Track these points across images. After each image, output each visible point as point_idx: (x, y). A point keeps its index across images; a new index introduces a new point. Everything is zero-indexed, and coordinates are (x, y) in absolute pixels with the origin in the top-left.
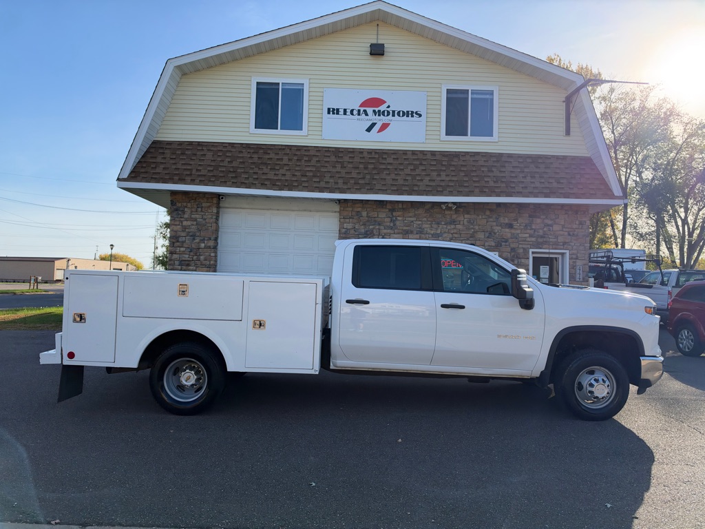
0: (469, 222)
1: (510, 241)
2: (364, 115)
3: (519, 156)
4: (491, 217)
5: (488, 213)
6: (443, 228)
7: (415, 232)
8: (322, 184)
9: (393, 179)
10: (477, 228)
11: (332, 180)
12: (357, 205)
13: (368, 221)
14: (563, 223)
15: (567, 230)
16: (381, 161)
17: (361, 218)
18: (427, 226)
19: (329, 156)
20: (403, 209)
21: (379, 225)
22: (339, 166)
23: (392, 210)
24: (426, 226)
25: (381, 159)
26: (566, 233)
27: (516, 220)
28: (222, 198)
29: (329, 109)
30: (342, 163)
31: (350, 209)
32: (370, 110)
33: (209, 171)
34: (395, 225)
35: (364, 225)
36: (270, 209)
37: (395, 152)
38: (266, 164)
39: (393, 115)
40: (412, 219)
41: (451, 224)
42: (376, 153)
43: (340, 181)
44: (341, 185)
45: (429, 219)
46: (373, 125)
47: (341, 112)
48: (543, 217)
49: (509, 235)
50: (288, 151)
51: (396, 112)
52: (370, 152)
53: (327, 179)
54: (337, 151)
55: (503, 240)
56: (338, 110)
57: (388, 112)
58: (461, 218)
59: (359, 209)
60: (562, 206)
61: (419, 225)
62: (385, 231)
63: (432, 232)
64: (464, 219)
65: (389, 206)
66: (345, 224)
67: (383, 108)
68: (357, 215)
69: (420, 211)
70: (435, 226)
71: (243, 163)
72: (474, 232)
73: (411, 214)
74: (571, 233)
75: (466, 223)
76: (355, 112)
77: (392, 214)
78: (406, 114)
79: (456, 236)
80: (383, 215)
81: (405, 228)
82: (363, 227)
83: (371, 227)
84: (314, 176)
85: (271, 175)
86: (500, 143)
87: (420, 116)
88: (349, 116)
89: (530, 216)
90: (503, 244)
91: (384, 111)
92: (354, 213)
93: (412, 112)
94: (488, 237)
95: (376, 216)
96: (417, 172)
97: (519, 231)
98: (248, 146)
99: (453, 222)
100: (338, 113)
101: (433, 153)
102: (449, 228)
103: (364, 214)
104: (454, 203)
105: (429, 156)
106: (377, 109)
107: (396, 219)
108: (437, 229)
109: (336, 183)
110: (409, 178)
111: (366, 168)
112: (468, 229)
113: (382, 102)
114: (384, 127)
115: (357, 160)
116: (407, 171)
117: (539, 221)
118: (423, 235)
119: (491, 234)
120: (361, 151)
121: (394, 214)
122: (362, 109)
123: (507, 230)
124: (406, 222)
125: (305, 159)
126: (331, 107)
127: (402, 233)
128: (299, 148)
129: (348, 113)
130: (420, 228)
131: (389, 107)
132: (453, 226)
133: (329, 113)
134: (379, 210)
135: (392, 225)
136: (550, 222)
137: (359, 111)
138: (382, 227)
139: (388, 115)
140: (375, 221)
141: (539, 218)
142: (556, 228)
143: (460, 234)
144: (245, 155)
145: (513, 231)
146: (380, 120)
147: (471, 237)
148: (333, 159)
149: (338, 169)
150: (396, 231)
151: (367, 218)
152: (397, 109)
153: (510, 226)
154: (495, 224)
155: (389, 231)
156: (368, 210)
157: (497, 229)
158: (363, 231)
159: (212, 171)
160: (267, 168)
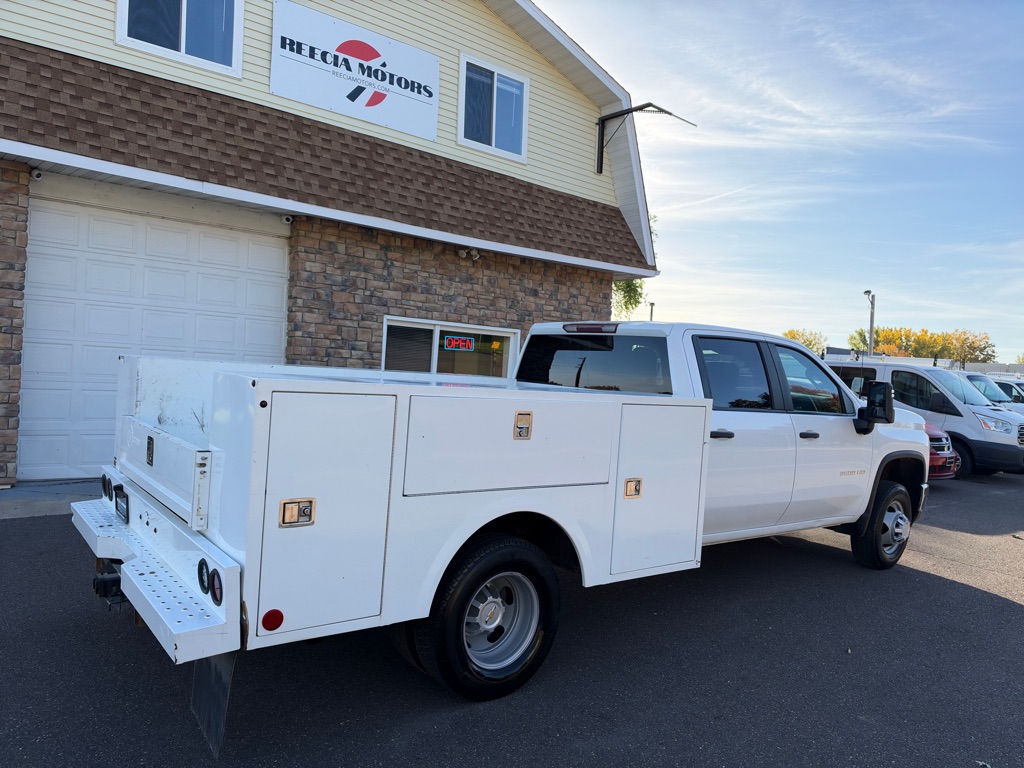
0: (489, 281)
1: (534, 314)
2: (343, 67)
3: (551, 193)
4: (515, 278)
5: (511, 270)
6: (456, 287)
7: (419, 290)
8: (282, 182)
9: (400, 196)
10: (498, 291)
11: (298, 178)
12: (329, 231)
13: (347, 262)
14: (587, 295)
15: (592, 304)
16: (376, 158)
17: (336, 255)
18: (437, 281)
19: (286, 130)
20: (403, 248)
21: (366, 271)
22: (307, 152)
23: (387, 248)
24: (435, 281)
25: (374, 154)
26: (590, 309)
27: (541, 285)
28: (39, 176)
29: (283, 39)
30: (312, 147)
31: (318, 236)
32: (354, 62)
33: (24, 107)
34: (390, 274)
35: (341, 268)
36: (148, 215)
37: (395, 148)
38: (160, 119)
39: (391, 83)
40: (415, 267)
41: (467, 282)
42: (365, 141)
43: (315, 182)
44: (315, 190)
45: (440, 271)
46: (358, 91)
47: (306, 51)
48: (569, 284)
49: (533, 306)
50: (204, 102)
51: (395, 78)
52: (358, 137)
53: (290, 173)
54: (299, 123)
55: (527, 313)
56: (300, 45)
57: (383, 74)
58: (479, 275)
59: (333, 239)
60: (589, 270)
61: (425, 278)
62: (376, 283)
63: (443, 293)
64: (482, 276)
65: (381, 240)
66: (308, 264)
67: (375, 64)
68: (330, 249)
69: (427, 256)
70: (447, 283)
71: (108, 106)
72: (495, 298)
73: (414, 259)
74: (595, 309)
75: (485, 283)
76: (330, 59)
77: (386, 255)
78: (411, 85)
79: (473, 301)
80: (371, 254)
81: (406, 282)
82: (339, 272)
83: (353, 274)
84: (265, 163)
85: (176, 144)
86: (528, 168)
87: (431, 95)
88: (318, 62)
89: (556, 282)
90: (527, 318)
91: (376, 71)
92: (324, 245)
93: (419, 85)
94: (510, 307)
95: (361, 254)
96: (433, 190)
97: (543, 302)
98: (113, 71)
99: (469, 279)
100: (299, 51)
101: (449, 163)
102: (464, 288)
103: (341, 248)
104: (479, 250)
105: (444, 167)
106: (366, 64)
107: (392, 264)
108: (449, 288)
109: (308, 184)
110: (423, 198)
111: (354, 166)
112: (488, 292)
113: (374, 54)
114: (377, 98)
115: (335, 146)
116: (418, 184)
117: (564, 289)
118: (430, 296)
119: (514, 304)
120: (341, 133)
121: (390, 255)
122: (341, 56)
123: (532, 299)
124: (406, 270)
125: (241, 124)
126: (289, 36)
127: (401, 290)
128: (227, 101)
129: (318, 56)
130: (427, 284)
131: (384, 65)
132: (469, 286)
133: (283, 46)
134: (365, 244)
135: (385, 273)
136: (575, 292)
137: (336, 57)
138: (370, 276)
139: (383, 79)
140: (359, 263)
141: (565, 284)
142: (581, 300)
143: (478, 299)
144: (110, 89)
145: (538, 301)
146: (372, 86)
147: (491, 305)
148: (293, 135)
149: (307, 158)
150: (392, 284)
151: (346, 257)
152: (398, 74)
153: (535, 293)
154: (518, 288)
155: (381, 284)
156: (348, 241)
157: (520, 295)
158: (339, 279)
159: (34, 110)
160: (165, 128)
